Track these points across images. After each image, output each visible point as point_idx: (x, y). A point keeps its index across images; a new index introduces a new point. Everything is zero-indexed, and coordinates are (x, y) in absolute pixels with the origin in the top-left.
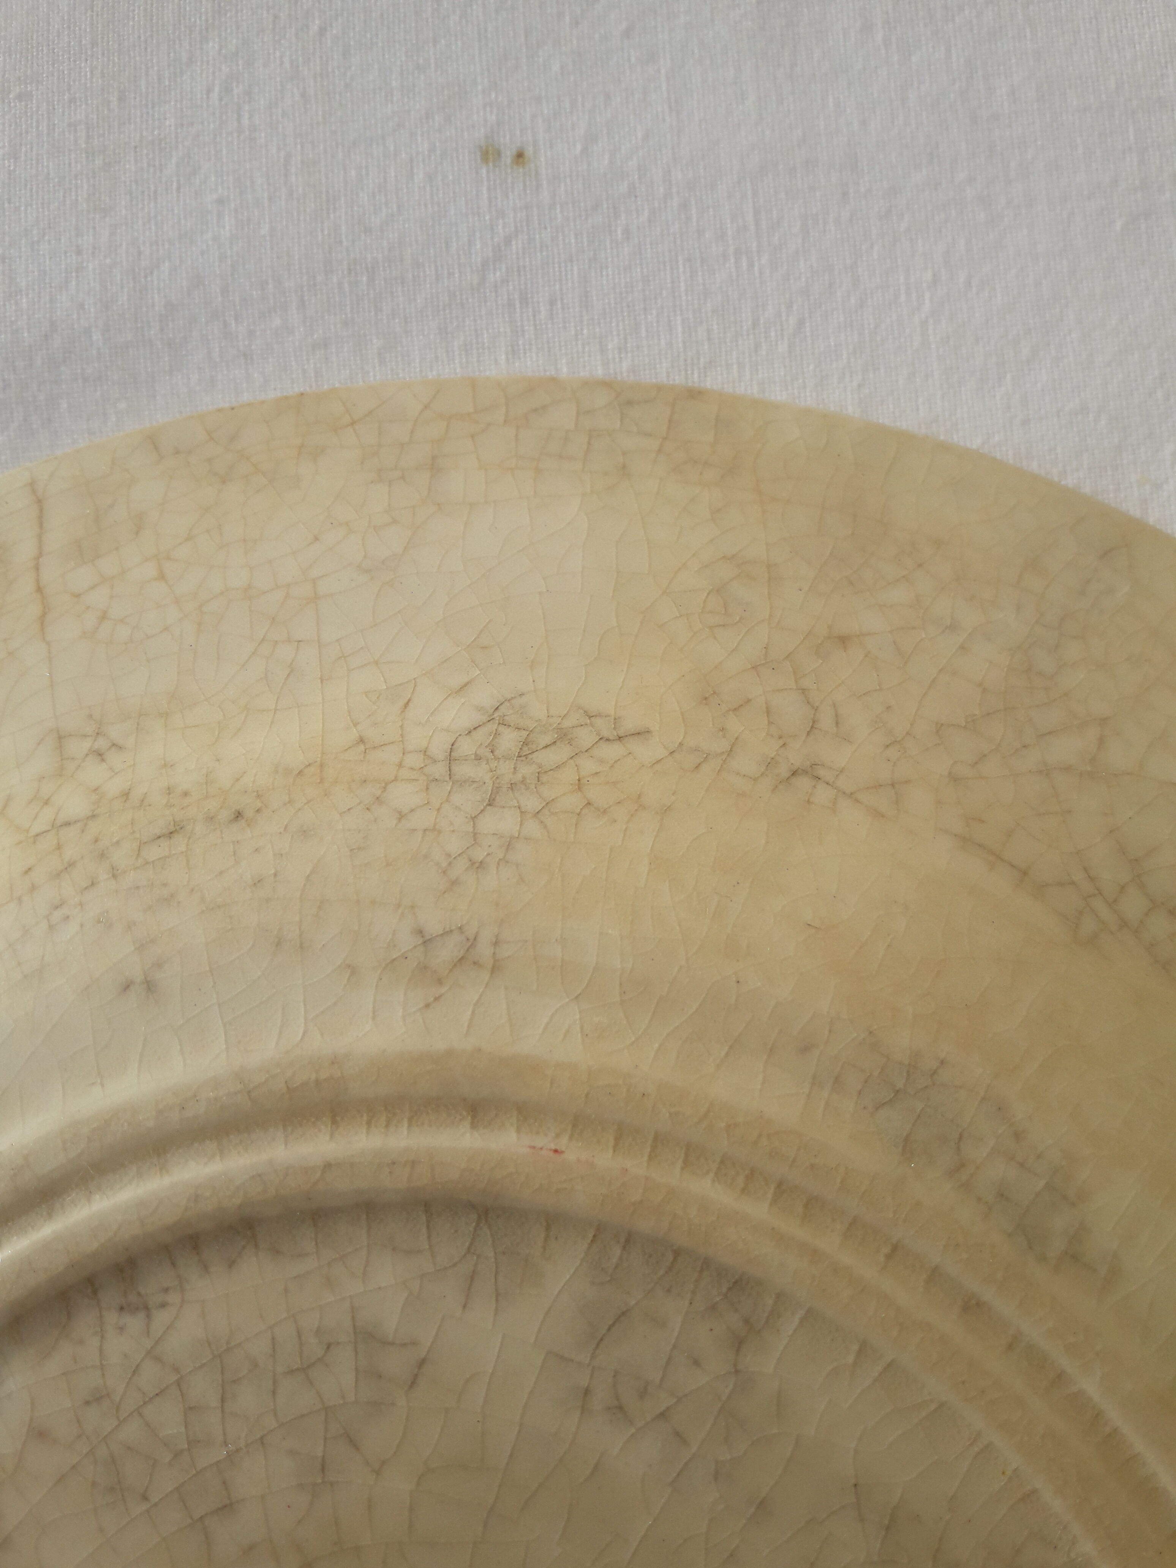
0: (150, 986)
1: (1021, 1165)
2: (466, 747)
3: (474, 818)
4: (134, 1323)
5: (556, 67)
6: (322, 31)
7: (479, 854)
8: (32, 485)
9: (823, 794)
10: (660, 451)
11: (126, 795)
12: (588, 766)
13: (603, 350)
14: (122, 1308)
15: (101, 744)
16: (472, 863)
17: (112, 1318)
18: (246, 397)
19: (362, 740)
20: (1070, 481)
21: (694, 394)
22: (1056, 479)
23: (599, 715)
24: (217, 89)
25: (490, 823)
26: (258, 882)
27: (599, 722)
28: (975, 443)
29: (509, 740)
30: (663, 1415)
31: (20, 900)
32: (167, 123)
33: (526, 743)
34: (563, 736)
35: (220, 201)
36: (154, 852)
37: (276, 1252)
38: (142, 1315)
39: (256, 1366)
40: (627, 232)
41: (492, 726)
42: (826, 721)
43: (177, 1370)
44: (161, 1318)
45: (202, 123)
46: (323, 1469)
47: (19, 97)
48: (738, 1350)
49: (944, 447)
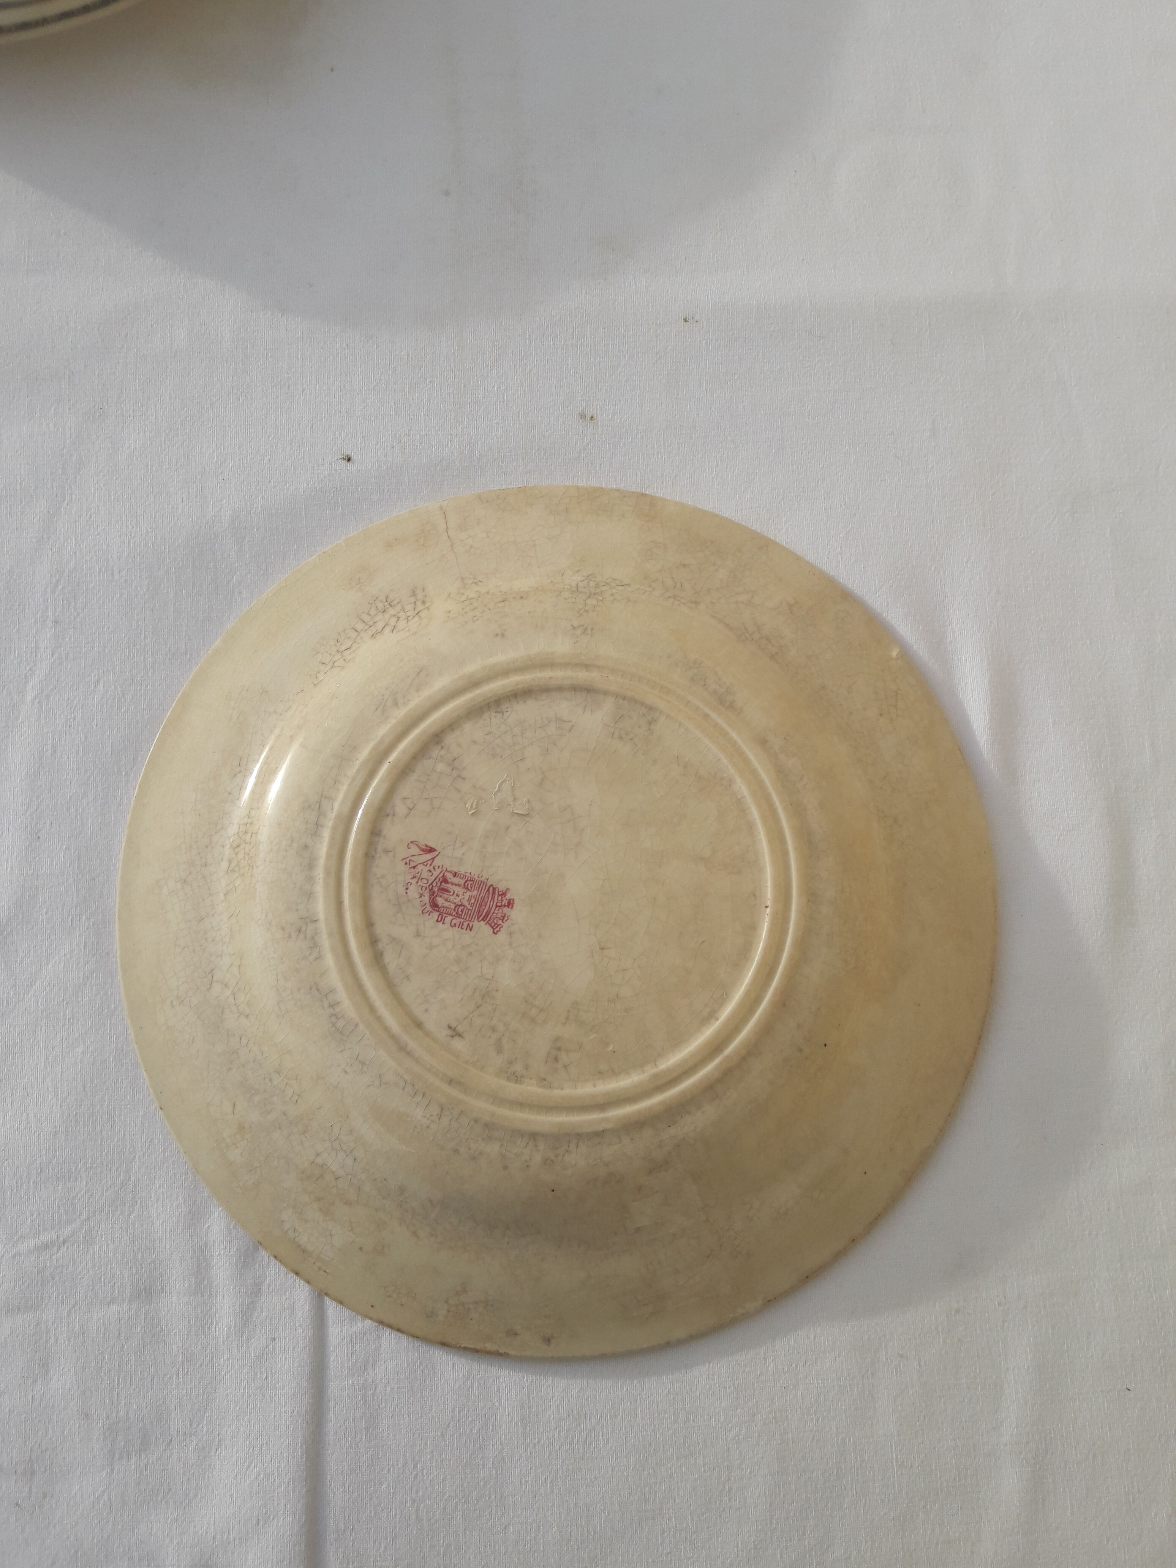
0: (503, 635)
1: (720, 685)
2: (580, 584)
3: (585, 601)
4: (499, 716)
5: (604, 390)
6: (530, 371)
7: (587, 609)
8: (441, 508)
9: (676, 602)
10: (633, 511)
11: (488, 593)
12: (614, 591)
13: (616, 480)
14: (496, 712)
15: (475, 581)
16: (585, 610)
17: (493, 714)
18: (504, 487)
19: (552, 582)
20: (753, 528)
21: (644, 495)
22: (750, 527)
23: (616, 580)
24: (496, 387)
25: (589, 602)
26: (529, 612)
27: (617, 582)
28: (727, 515)
29: (592, 584)
30: (632, 739)
31: (463, 615)
32: (480, 396)
33: (597, 585)
34: (607, 584)
35: (497, 423)
36: (500, 605)
37: (536, 699)
38: (501, 714)
39: (531, 726)
40: (624, 444)
41: (588, 580)
42: (678, 586)
43: (510, 727)
44: (506, 714)
45: (491, 397)
46: (547, 751)
47: (430, 382)
48: (650, 725)
49: (717, 516)
